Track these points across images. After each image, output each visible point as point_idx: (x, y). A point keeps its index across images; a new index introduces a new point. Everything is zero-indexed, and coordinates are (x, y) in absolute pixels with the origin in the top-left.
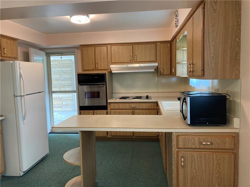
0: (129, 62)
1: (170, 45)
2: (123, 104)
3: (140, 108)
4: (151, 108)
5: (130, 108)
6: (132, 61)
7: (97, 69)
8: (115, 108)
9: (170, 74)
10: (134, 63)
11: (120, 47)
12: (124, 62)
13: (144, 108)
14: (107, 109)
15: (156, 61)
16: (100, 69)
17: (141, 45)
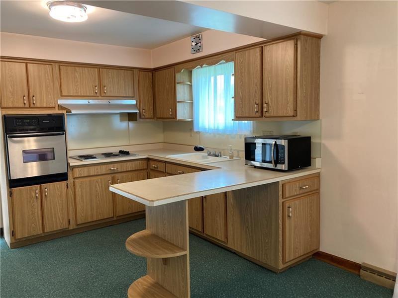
0: (92, 96)
1: (151, 74)
2: (96, 167)
3: (123, 171)
4: (139, 168)
5: (109, 172)
6: (98, 95)
7: (32, 106)
8: (82, 175)
9: (153, 117)
10: (100, 97)
11: (77, 70)
12: (85, 95)
13: (130, 170)
14: (66, 179)
15: (134, 97)
16: (38, 106)
17: (112, 70)
